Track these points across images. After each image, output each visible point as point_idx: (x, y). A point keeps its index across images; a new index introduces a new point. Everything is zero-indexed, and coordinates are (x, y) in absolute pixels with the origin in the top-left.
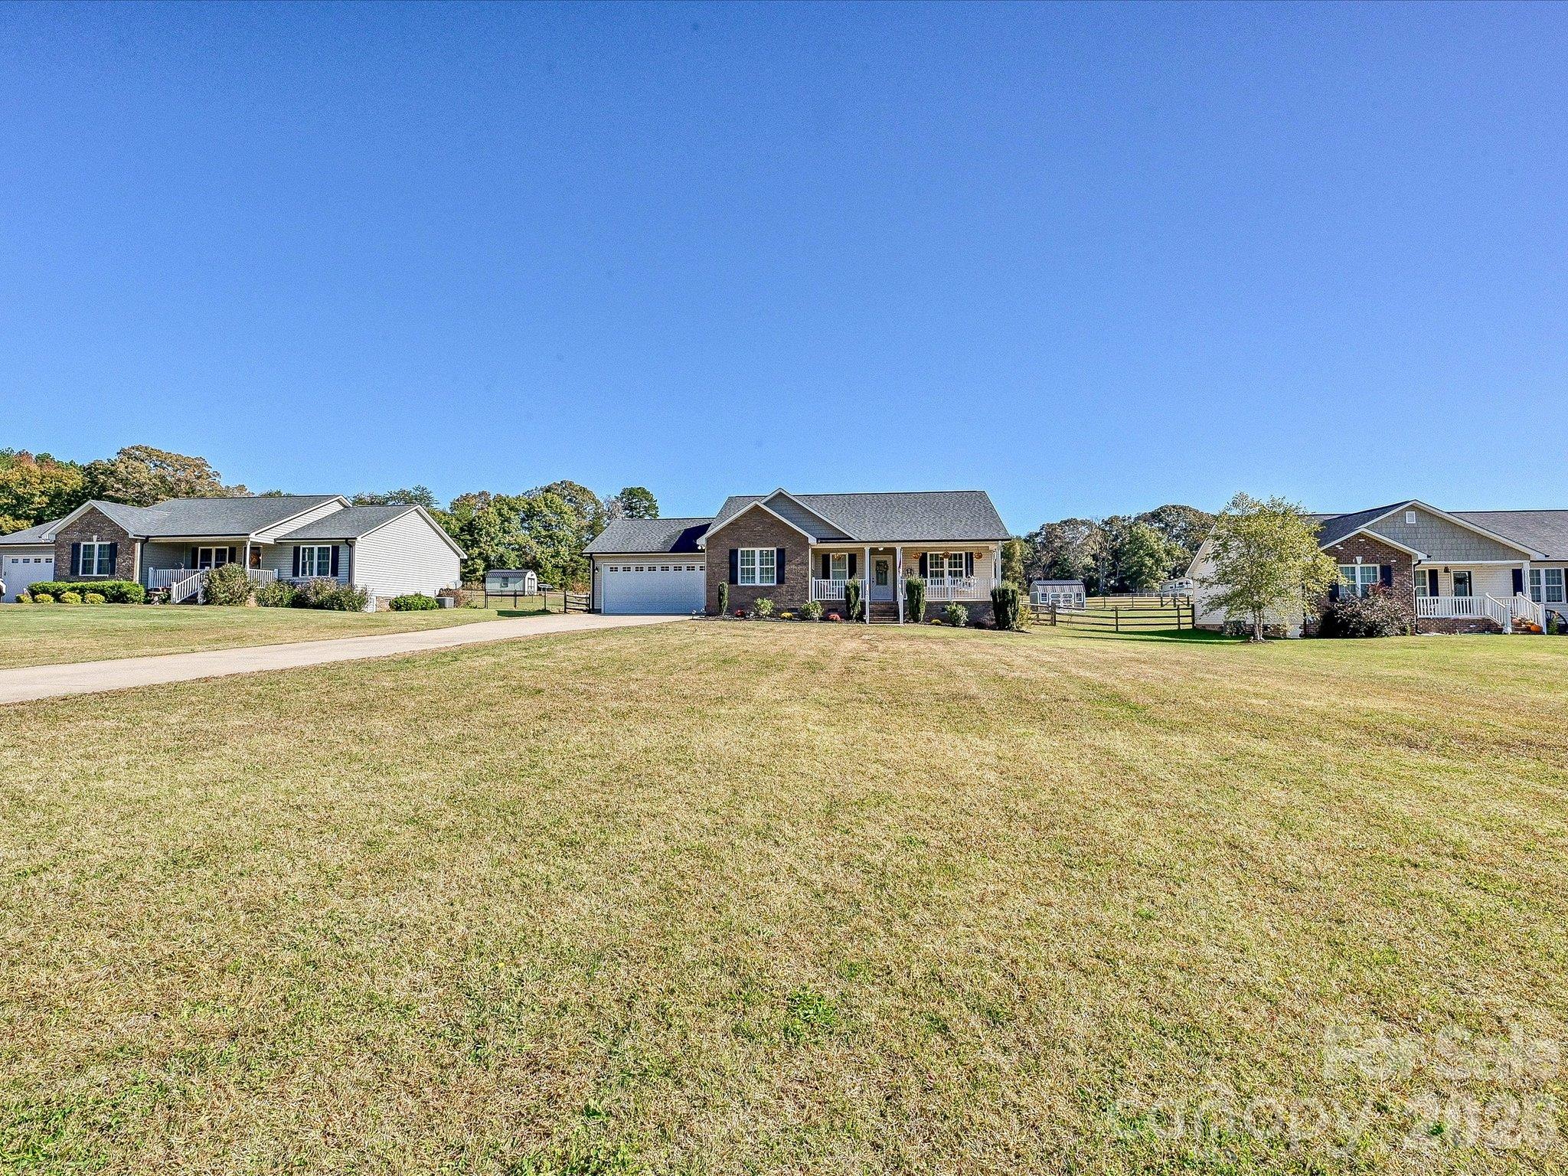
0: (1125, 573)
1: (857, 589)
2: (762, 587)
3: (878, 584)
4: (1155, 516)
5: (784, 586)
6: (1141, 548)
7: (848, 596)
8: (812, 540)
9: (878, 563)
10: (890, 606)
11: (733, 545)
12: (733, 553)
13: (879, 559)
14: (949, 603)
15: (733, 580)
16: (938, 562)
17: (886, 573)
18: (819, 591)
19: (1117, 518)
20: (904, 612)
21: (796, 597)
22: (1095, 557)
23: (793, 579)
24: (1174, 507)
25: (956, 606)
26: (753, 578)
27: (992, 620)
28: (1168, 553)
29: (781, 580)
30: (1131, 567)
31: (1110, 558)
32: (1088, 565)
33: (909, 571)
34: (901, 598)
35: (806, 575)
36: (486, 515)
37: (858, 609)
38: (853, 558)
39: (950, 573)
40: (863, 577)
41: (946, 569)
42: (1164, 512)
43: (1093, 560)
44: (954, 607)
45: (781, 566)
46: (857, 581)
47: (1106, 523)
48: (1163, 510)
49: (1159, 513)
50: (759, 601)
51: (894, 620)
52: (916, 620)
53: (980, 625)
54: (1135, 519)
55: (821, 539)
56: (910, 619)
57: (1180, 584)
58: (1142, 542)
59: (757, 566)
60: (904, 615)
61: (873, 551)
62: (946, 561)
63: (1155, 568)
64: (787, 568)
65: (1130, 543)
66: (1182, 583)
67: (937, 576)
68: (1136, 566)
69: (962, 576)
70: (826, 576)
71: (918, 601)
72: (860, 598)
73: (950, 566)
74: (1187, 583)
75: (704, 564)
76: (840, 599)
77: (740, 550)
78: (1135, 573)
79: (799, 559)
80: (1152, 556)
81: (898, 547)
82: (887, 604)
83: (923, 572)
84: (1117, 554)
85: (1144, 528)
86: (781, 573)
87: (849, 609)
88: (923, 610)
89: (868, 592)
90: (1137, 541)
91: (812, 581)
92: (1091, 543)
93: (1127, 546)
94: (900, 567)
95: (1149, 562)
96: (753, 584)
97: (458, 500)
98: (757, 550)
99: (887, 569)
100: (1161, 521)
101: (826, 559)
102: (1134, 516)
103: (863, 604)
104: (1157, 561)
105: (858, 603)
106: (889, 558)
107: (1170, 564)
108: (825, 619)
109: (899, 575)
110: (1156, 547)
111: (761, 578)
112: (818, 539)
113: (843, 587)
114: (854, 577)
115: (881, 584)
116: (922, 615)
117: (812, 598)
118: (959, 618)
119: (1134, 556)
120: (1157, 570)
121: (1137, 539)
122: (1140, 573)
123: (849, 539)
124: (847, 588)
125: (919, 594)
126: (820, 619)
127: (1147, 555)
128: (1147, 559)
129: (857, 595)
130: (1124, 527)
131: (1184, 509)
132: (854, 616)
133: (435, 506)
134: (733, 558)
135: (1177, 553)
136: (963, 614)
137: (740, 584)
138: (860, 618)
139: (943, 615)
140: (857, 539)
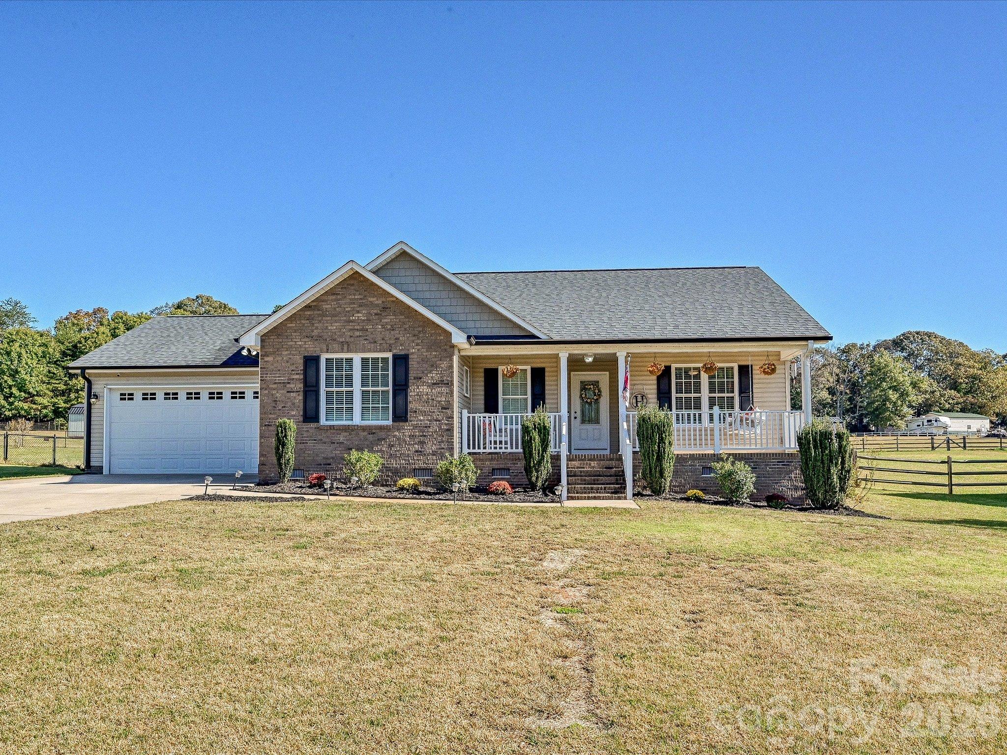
0: (865, 408)
1: (543, 431)
2: (364, 428)
3: (583, 422)
4: (897, 344)
5: (407, 428)
6: (884, 380)
7: (527, 445)
8: (459, 338)
9: (584, 386)
10: (608, 463)
11: (311, 348)
12: (311, 362)
13: (584, 378)
14: (717, 458)
15: (310, 416)
16: (690, 382)
17: (597, 401)
18: (474, 435)
19: (854, 345)
20: (634, 475)
21: (430, 447)
22: (832, 391)
23: (424, 413)
24: (917, 333)
25: (733, 463)
26: (350, 410)
27: (796, 488)
28: (914, 385)
29: (401, 415)
30: (873, 403)
31: (848, 391)
32: (823, 400)
33: (638, 399)
34: (628, 447)
35: (448, 406)
36: (95, 335)
37: (546, 469)
38: (538, 375)
39: (712, 403)
40: (557, 410)
41: (705, 394)
42: (907, 338)
43: (829, 394)
44: (728, 466)
45: (401, 388)
46: (548, 417)
47: (843, 352)
48: (905, 336)
49: (901, 340)
50: (354, 455)
51: (616, 492)
52: (657, 492)
53: (775, 501)
54: (875, 347)
55: (476, 337)
56: (644, 488)
57: (928, 421)
58: (885, 374)
59: (357, 388)
60: (634, 481)
61: (575, 363)
62: (704, 378)
63: (899, 403)
64: (413, 391)
65: (872, 374)
66: (930, 421)
67: (688, 407)
68: (878, 401)
69: (733, 408)
70: (491, 406)
71: (660, 458)
72: (551, 450)
73: (712, 390)
74: (936, 421)
75: (257, 386)
76: (514, 450)
77: (324, 357)
78: (877, 409)
79: (434, 376)
80: (895, 389)
81: (621, 352)
82: (600, 459)
83: (664, 398)
84: (854, 387)
85: (886, 358)
86: (400, 401)
87: (528, 470)
88: (669, 467)
89: (565, 439)
90: (879, 374)
91: (460, 416)
92: (826, 374)
93: (868, 378)
94: (625, 388)
95: (893, 396)
96: (349, 423)
97: (67, 319)
98: (357, 358)
99: (600, 396)
100: (903, 349)
101: (491, 376)
102: (873, 343)
103: (556, 458)
104: (902, 395)
105: (547, 457)
106: (603, 378)
107: (916, 398)
108: (482, 490)
109: (624, 404)
110: (902, 379)
111: (364, 409)
112: (469, 337)
113: (520, 427)
114: (540, 409)
115: (590, 421)
116: (667, 482)
117: (460, 448)
118: (739, 487)
119: (876, 388)
120: (902, 406)
121: (879, 369)
122: (882, 409)
123: (530, 339)
124: (526, 430)
125: (662, 440)
126: (471, 490)
127: (890, 388)
128: (891, 392)
129: (545, 443)
130: (862, 356)
131: (929, 335)
132: (539, 484)
133: (31, 324)
134: (311, 372)
135: (925, 386)
136: (747, 478)
137: (323, 421)
138: (550, 488)
139: (705, 480)
140: (544, 338)
